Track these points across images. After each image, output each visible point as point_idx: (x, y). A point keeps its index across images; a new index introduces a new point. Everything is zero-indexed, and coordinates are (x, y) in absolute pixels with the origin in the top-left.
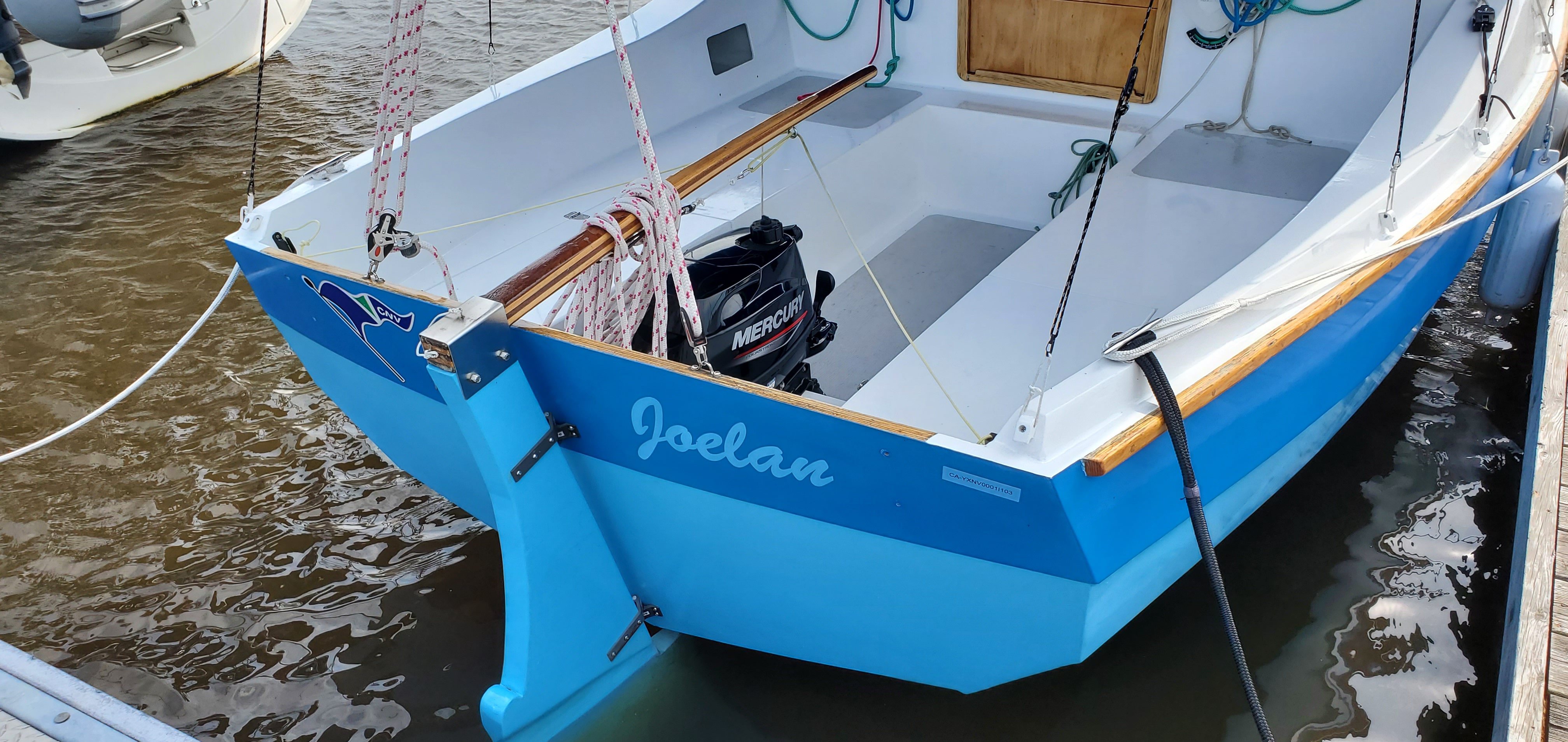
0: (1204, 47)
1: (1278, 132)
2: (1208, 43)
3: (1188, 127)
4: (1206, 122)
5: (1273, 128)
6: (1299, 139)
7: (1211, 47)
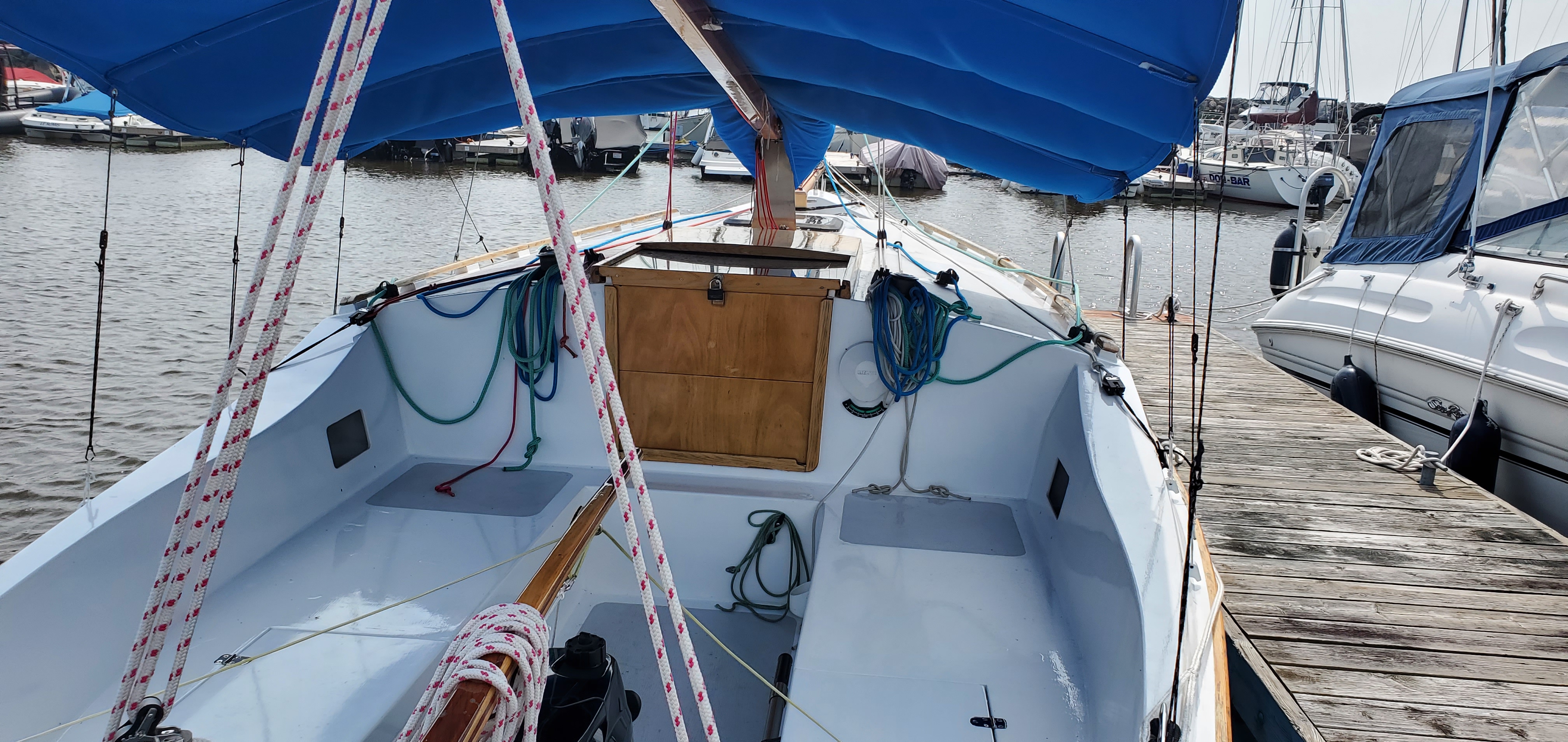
0: (860, 416)
1: (938, 492)
2: (863, 412)
3: (854, 492)
4: (870, 486)
5: (932, 488)
6: (959, 497)
7: (867, 416)
